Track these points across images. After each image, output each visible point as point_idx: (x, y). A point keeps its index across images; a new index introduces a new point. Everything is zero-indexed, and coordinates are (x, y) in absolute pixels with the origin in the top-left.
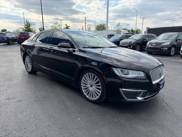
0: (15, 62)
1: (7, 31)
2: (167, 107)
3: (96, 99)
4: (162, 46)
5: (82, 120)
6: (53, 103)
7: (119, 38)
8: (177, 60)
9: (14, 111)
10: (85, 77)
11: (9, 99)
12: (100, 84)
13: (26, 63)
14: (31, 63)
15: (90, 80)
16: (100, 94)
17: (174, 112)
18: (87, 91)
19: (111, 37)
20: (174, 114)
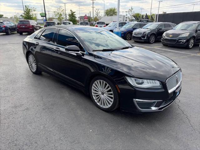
0: (16, 58)
1: (4, 16)
2: (182, 115)
3: (107, 107)
4: (179, 38)
5: (94, 132)
6: (63, 112)
7: (132, 27)
8: (195, 55)
9: (22, 122)
10: (95, 84)
11: (16, 107)
12: (112, 92)
13: (29, 62)
14: (35, 62)
15: (101, 88)
16: (112, 102)
17: (189, 121)
18: (98, 98)
19: (122, 26)
20: (189, 124)
